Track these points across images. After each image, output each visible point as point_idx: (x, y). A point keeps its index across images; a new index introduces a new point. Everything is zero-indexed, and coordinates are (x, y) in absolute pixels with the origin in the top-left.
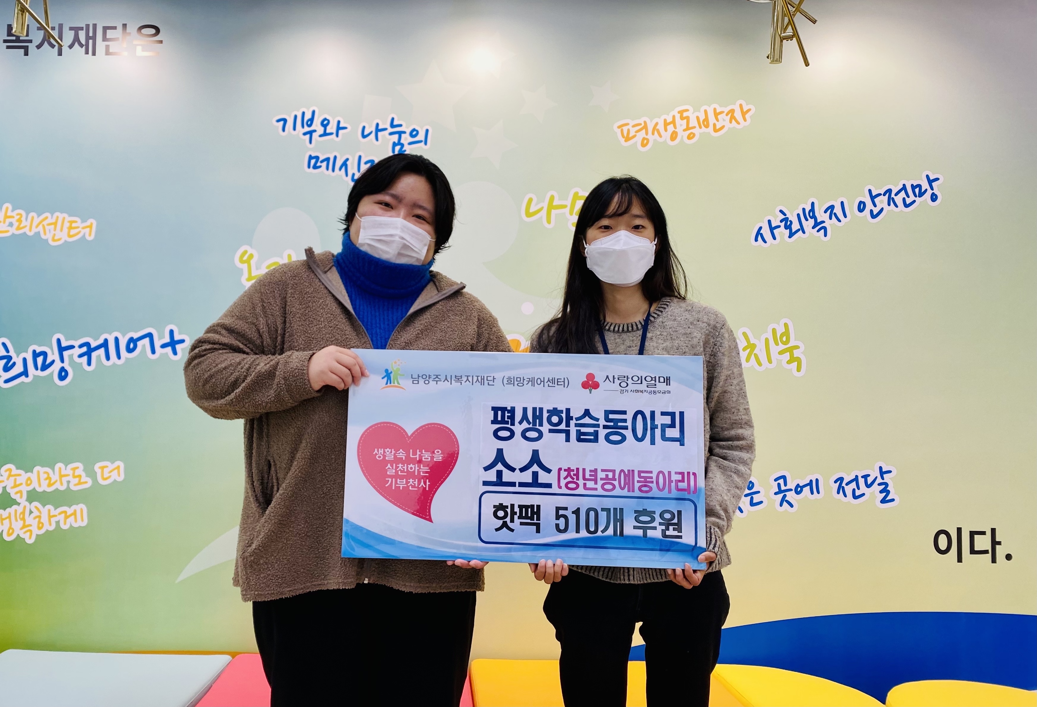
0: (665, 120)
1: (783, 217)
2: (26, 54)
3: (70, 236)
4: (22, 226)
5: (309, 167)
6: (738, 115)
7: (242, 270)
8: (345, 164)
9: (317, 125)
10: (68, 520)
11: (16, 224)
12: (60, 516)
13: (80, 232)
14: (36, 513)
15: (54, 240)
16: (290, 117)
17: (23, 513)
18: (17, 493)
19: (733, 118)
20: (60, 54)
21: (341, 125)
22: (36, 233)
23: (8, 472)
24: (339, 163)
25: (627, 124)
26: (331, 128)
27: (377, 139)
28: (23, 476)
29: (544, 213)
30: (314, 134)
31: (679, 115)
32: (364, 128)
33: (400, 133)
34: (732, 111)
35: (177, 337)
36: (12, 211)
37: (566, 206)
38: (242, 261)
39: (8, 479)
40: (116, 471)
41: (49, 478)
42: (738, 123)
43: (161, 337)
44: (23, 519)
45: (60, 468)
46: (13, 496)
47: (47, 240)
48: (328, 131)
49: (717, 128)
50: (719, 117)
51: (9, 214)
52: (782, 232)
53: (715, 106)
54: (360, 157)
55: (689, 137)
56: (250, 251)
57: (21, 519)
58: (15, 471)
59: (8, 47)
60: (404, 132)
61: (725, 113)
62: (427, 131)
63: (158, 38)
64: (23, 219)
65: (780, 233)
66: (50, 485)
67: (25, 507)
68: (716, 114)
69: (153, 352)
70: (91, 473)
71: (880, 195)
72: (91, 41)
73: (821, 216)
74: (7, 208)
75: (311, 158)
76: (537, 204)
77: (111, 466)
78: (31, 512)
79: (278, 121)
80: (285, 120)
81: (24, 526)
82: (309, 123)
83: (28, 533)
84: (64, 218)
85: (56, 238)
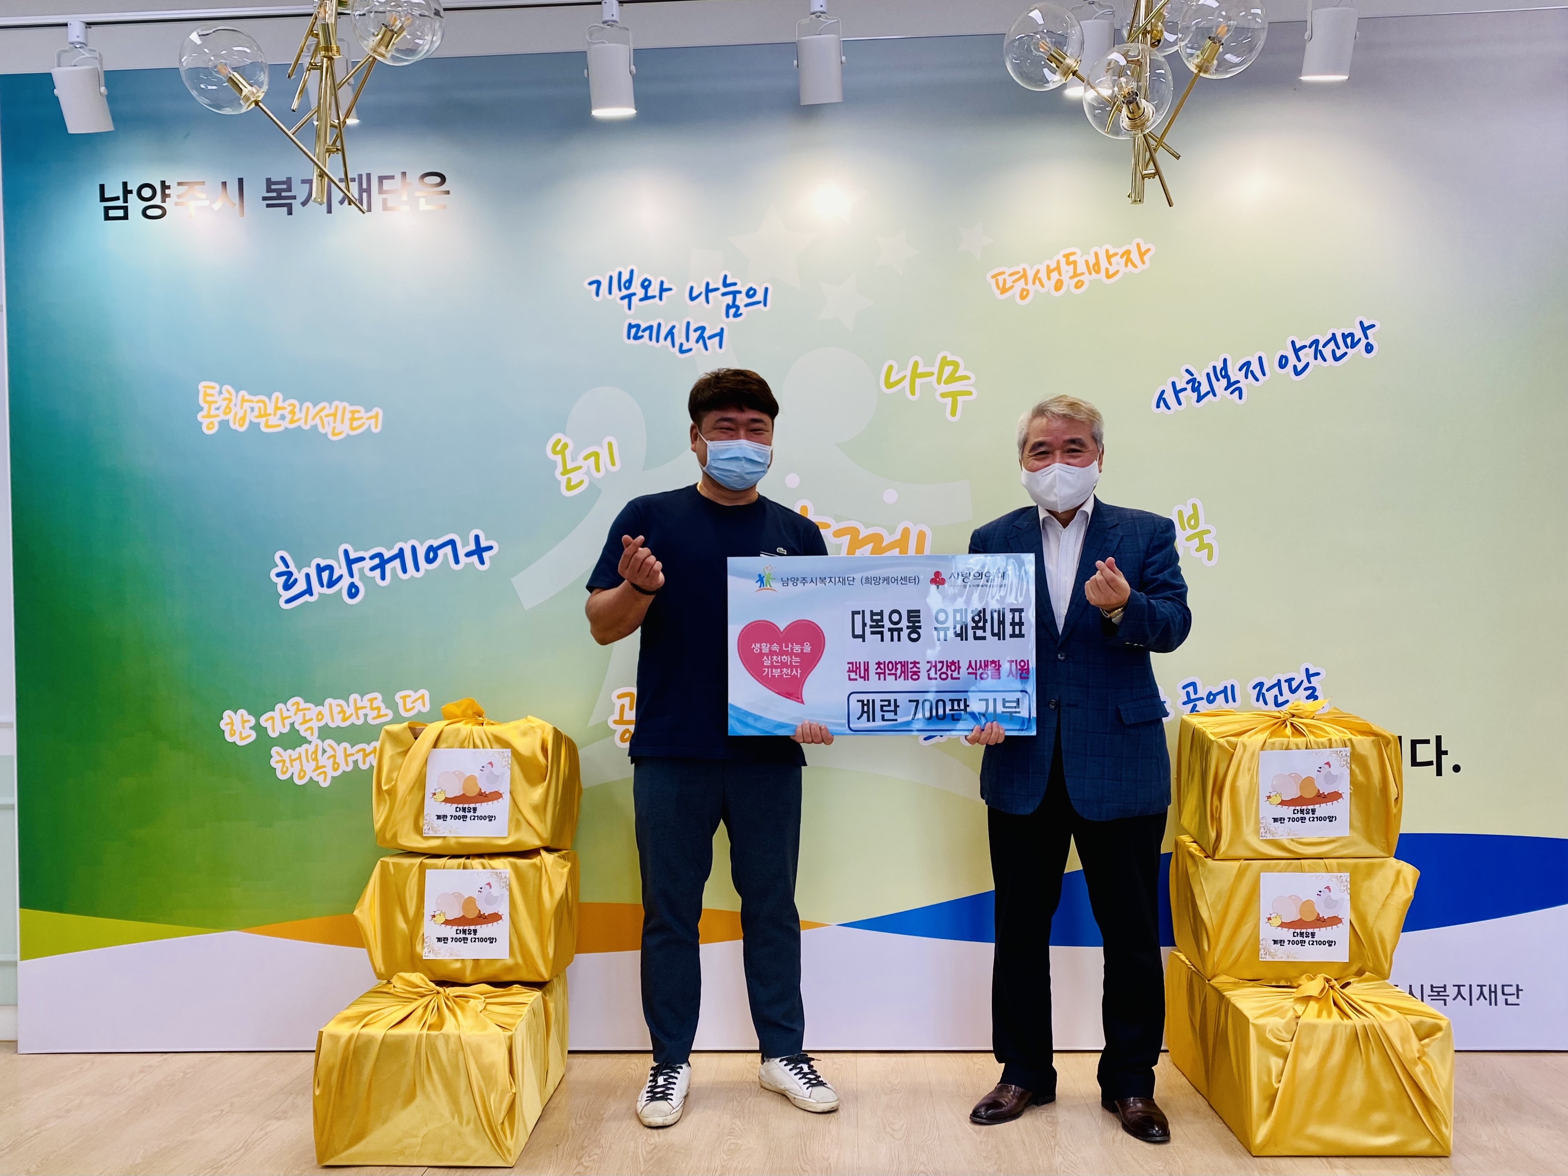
0: (1048, 266)
1: (1191, 377)
2: (290, 213)
3: (353, 429)
4: (295, 418)
5: (629, 338)
6: (1135, 256)
7: (555, 462)
8: (671, 333)
9: (636, 288)
10: (368, 759)
11: (289, 417)
12: (359, 754)
13: (364, 423)
14: (330, 752)
15: (334, 434)
16: (604, 278)
17: (316, 752)
18: (306, 730)
19: (1129, 260)
20: (329, 211)
21: (665, 287)
22: (312, 426)
23: (295, 706)
24: (664, 332)
25: (1003, 273)
26: (654, 290)
27: (708, 302)
28: (313, 710)
29: (906, 383)
30: (633, 298)
31: (1065, 259)
32: (692, 288)
33: (735, 293)
34: (1128, 252)
35: (484, 544)
36: (284, 401)
37: (932, 374)
38: (555, 452)
39: (295, 714)
40: (420, 700)
41: (343, 712)
42: (1135, 266)
43: (465, 543)
44: (316, 759)
45: (355, 700)
46: (303, 733)
47: (326, 434)
48: (649, 294)
49: (1111, 273)
50: (1113, 260)
51: (280, 404)
52: (1189, 396)
53: (1106, 247)
54: (688, 323)
55: (1078, 285)
56: (564, 439)
57: (313, 760)
58: (303, 705)
59: (268, 206)
60: (740, 292)
61: (1119, 255)
62: (766, 289)
63: (444, 188)
64: (297, 410)
65: (1186, 397)
66: (344, 719)
67: (317, 745)
68: (1109, 257)
69: (457, 561)
70: (392, 705)
71: (1304, 347)
72: (365, 195)
73: (1235, 375)
74: (277, 398)
75: (630, 326)
76: (897, 373)
77: (414, 696)
78: (324, 751)
79: (591, 283)
80: (598, 283)
81: (318, 768)
82: (627, 285)
83: (322, 775)
84: (344, 409)
85: (336, 431)
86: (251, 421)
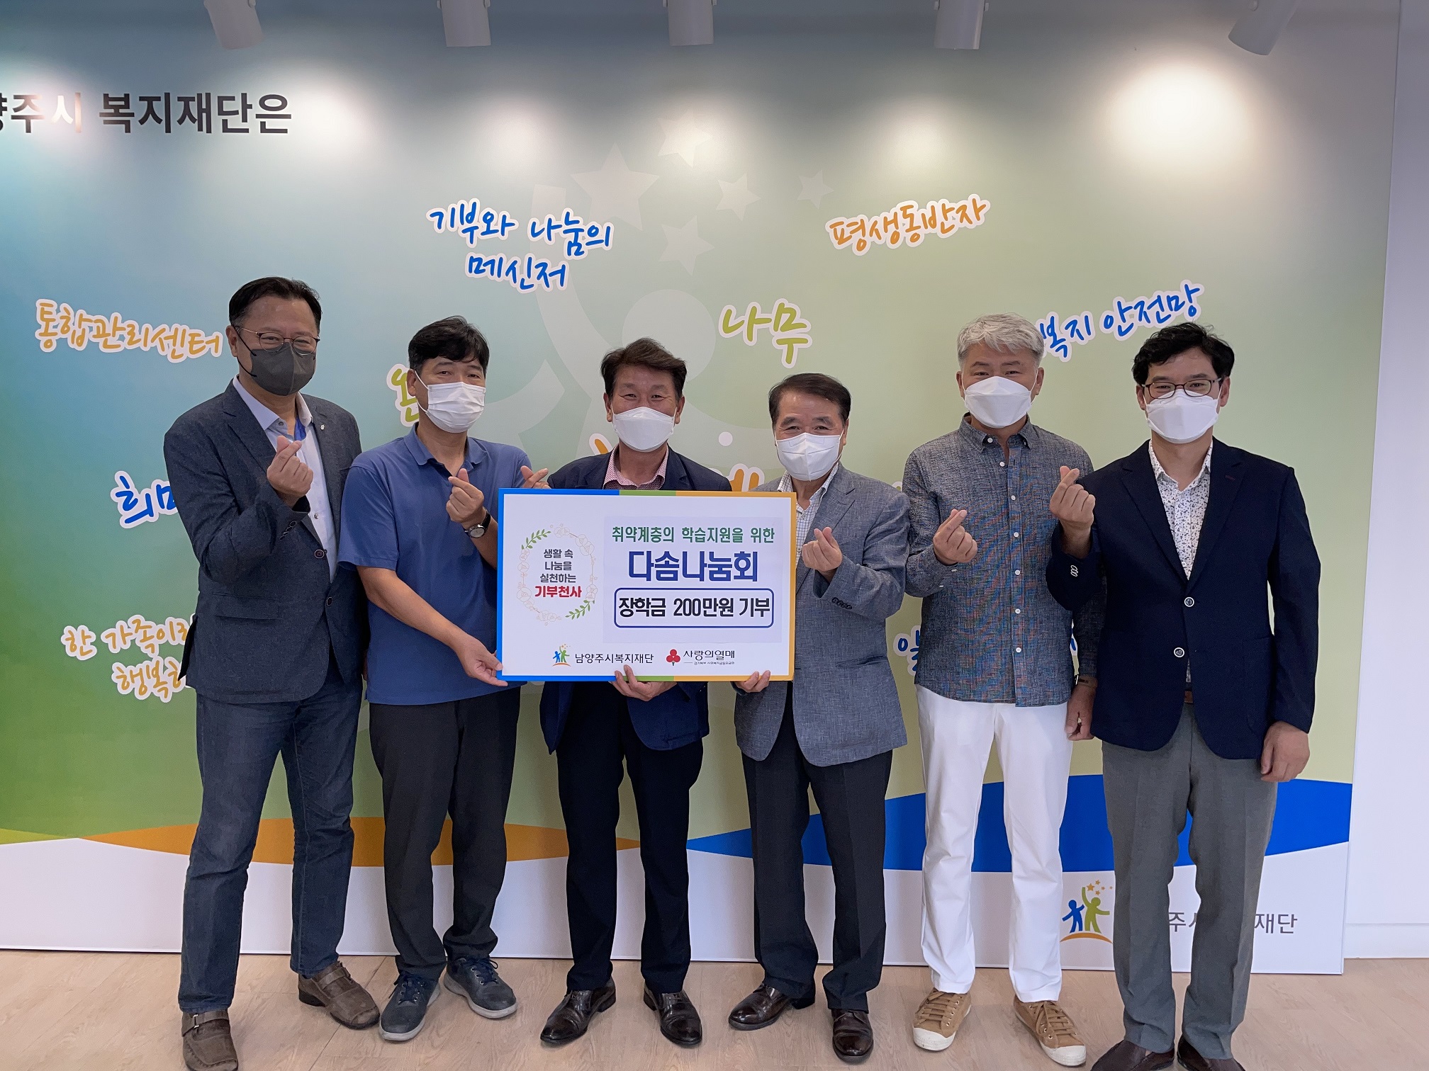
0: (886, 218)
2: (128, 130)
3: (192, 352)
4: (135, 339)
5: (470, 271)
6: (970, 212)
7: (395, 393)
8: (512, 268)
9: (478, 221)
11: (128, 338)
13: (204, 347)
14: (171, 669)
15: (174, 357)
16: (447, 210)
17: (156, 668)
18: (147, 647)
19: (964, 216)
20: (168, 130)
21: (507, 222)
22: (152, 348)
23: (136, 624)
24: (505, 267)
25: (842, 223)
26: (496, 224)
27: (550, 238)
28: (155, 628)
29: (744, 328)
30: (475, 231)
31: (902, 212)
32: (534, 224)
33: (577, 231)
34: (964, 207)
36: (123, 322)
37: (769, 320)
38: (395, 382)
39: (136, 632)
42: (971, 222)
44: (157, 676)
46: (143, 650)
47: (166, 357)
48: (491, 229)
49: (946, 228)
50: (949, 214)
51: (119, 325)
53: (944, 201)
54: (530, 259)
55: (914, 239)
57: (154, 677)
58: (144, 623)
59: (106, 122)
60: (582, 230)
61: (955, 210)
62: (608, 228)
63: (285, 111)
64: (136, 331)
67: (158, 662)
68: (945, 211)
71: (1130, 308)
72: (204, 115)
73: (1061, 333)
74: (116, 318)
75: (472, 260)
76: (735, 319)
79: (432, 215)
81: (159, 684)
82: (469, 218)
83: (163, 692)
84: (184, 331)
85: (176, 354)
86: (89, 340)
